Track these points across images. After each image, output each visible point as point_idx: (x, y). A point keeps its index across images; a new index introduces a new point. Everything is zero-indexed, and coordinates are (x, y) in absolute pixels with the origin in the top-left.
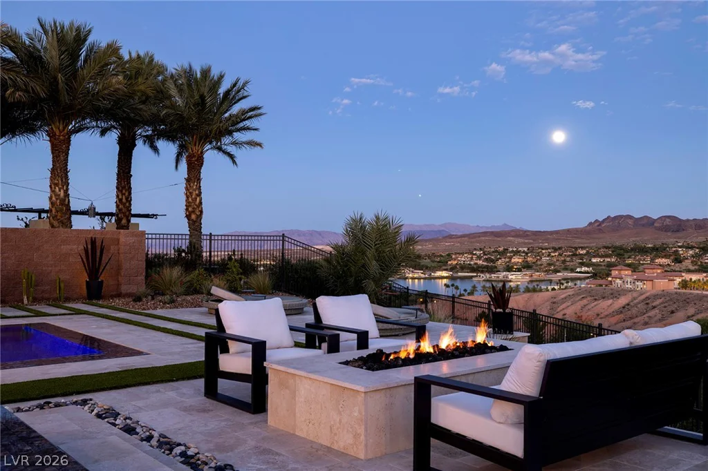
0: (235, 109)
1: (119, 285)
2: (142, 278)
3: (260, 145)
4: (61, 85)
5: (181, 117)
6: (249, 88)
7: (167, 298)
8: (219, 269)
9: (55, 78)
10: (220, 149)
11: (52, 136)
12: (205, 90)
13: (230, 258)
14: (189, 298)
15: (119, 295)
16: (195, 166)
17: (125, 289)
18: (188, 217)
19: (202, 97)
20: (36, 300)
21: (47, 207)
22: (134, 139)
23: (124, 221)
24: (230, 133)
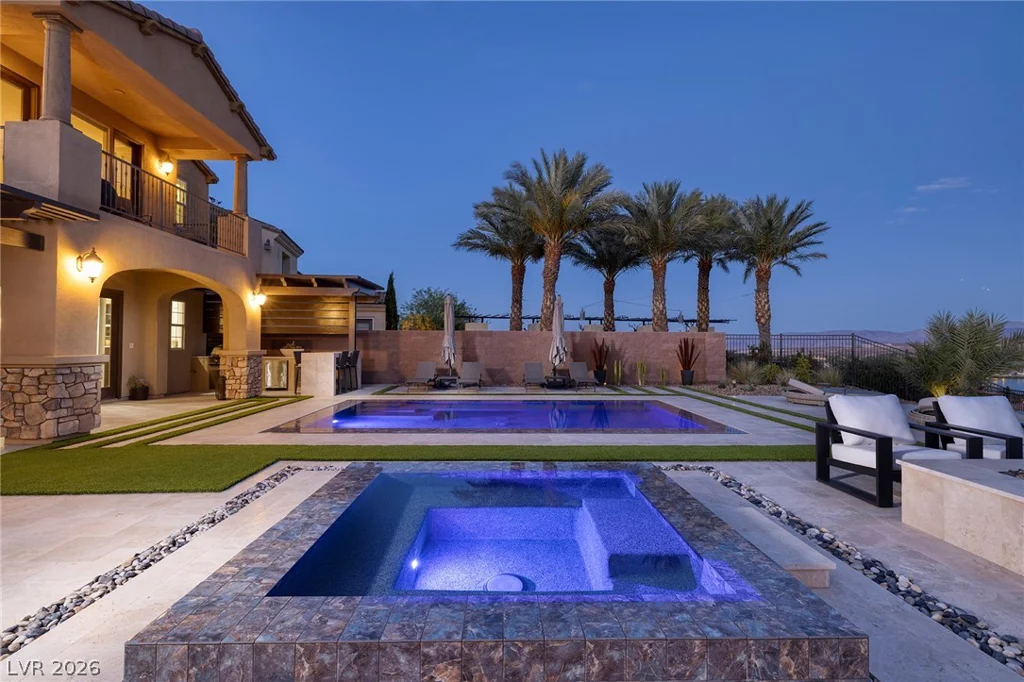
0: (800, 228)
1: (705, 374)
2: (723, 369)
3: (824, 256)
4: (660, 228)
5: (750, 241)
6: (813, 207)
7: (747, 386)
8: (788, 363)
9: (656, 224)
10: (785, 263)
11: (654, 265)
12: (772, 216)
13: (799, 355)
14: (766, 387)
15: (706, 382)
16: (763, 278)
17: (709, 377)
18: (758, 321)
19: (770, 222)
20: (647, 383)
21: (650, 317)
22: (711, 262)
23: (704, 326)
24: (794, 249)
